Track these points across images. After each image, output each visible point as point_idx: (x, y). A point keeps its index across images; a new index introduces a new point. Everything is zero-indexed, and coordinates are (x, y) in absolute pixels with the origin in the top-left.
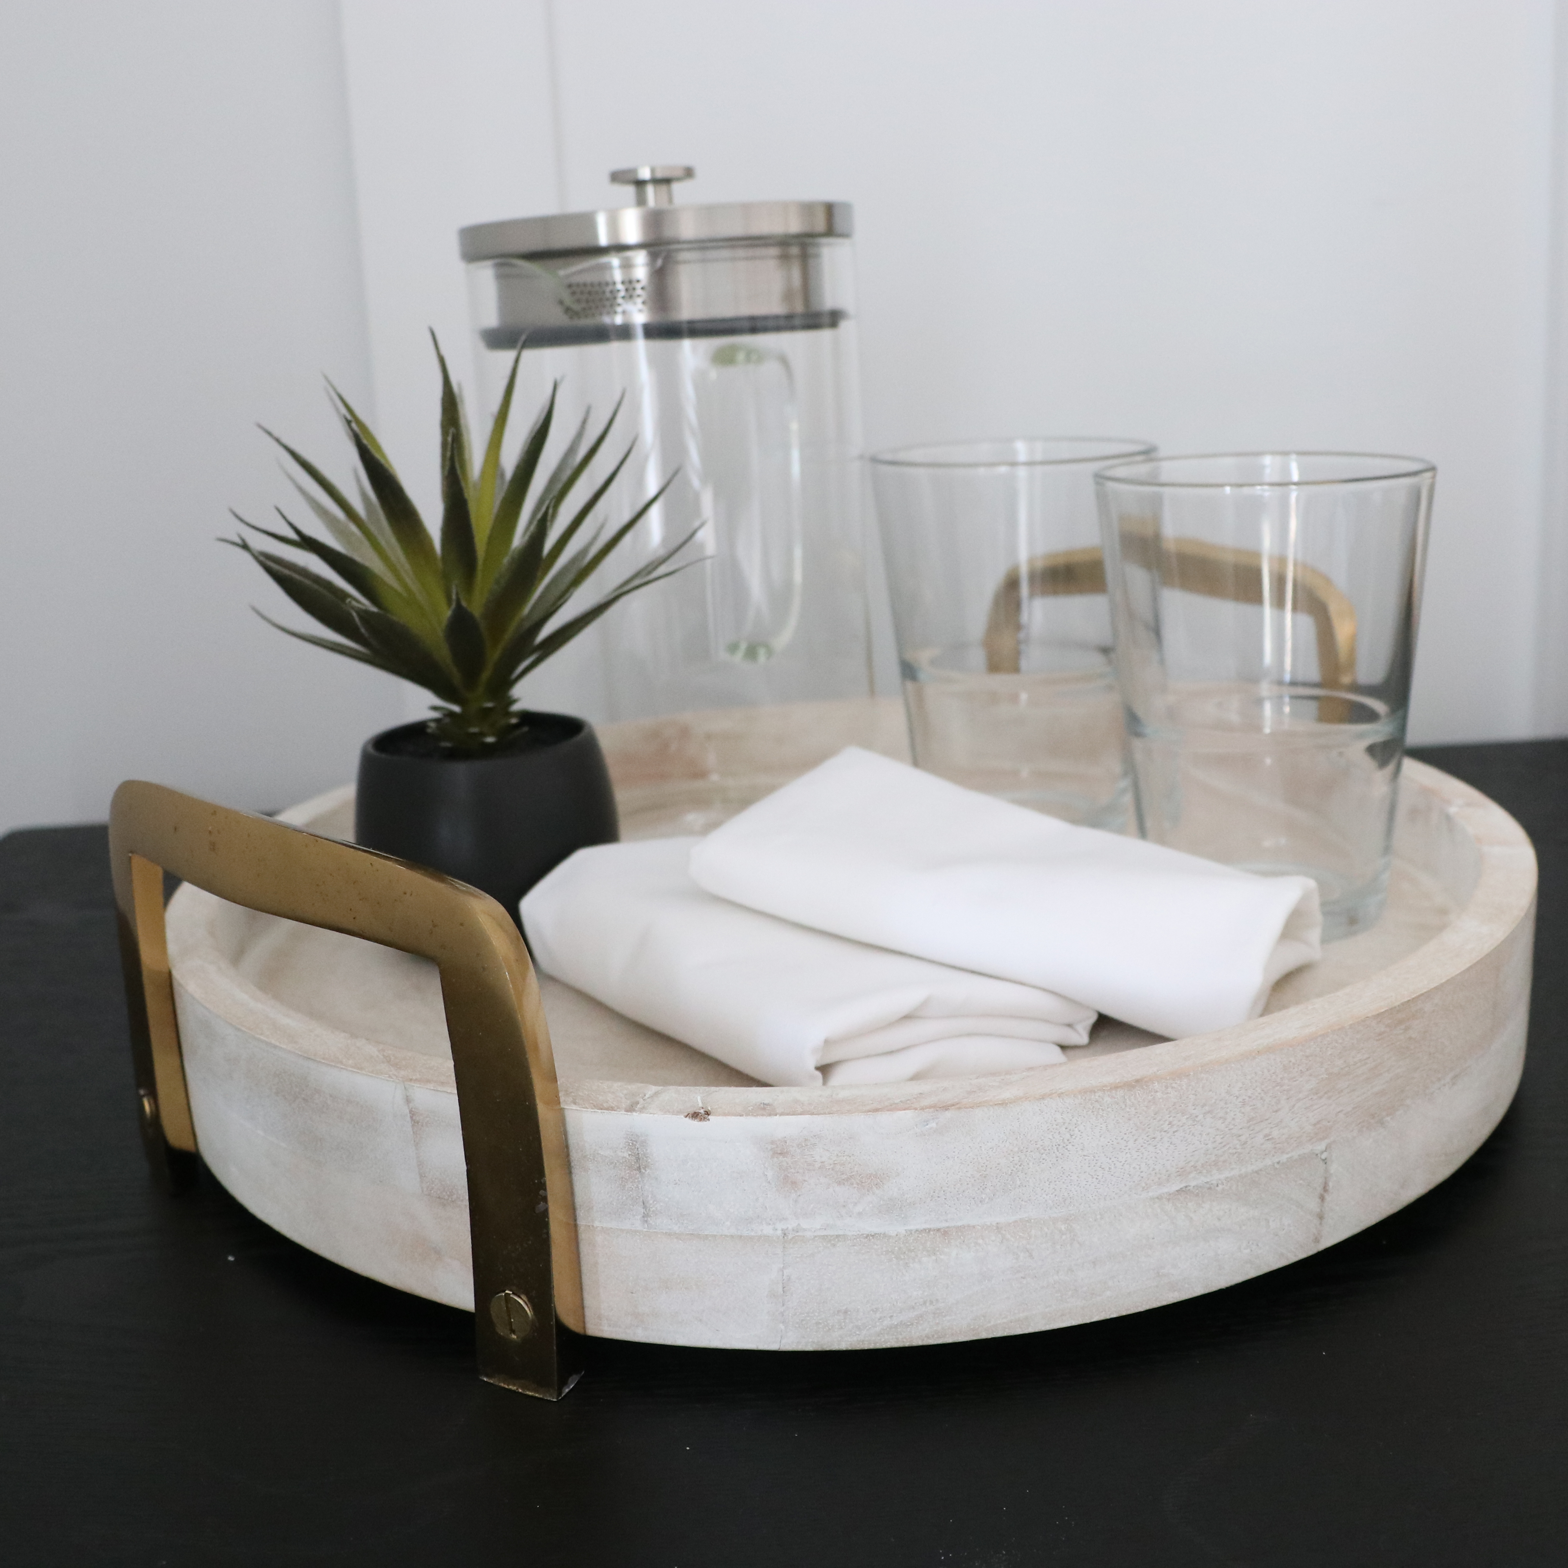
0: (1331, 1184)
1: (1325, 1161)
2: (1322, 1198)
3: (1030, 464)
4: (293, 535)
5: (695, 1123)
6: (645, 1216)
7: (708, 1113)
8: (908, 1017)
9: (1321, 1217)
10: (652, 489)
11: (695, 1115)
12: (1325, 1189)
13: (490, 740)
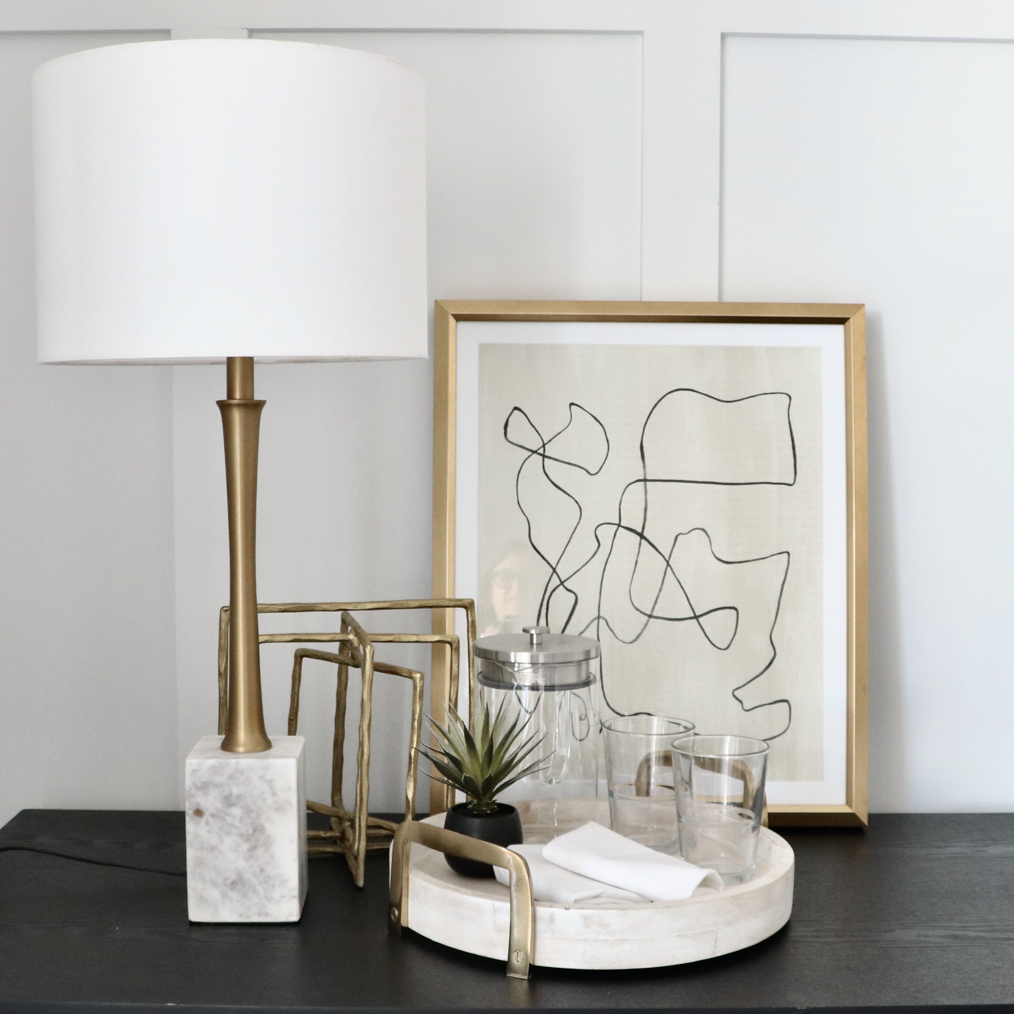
0: (718, 939)
1: (716, 933)
2: (716, 942)
3: (657, 735)
4: (443, 752)
5: (566, 911)
6: (552, 934)
7: (569, 909)
8: (596, 897)
9: (716, 947)
10: (541, 738)
11: (566, 909)
12: (717, 940)
13: (489, 812)
